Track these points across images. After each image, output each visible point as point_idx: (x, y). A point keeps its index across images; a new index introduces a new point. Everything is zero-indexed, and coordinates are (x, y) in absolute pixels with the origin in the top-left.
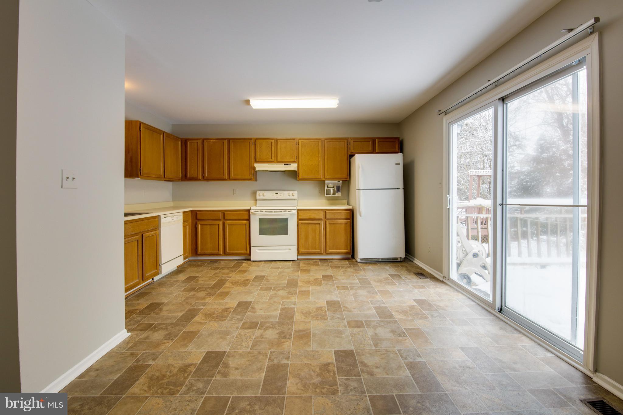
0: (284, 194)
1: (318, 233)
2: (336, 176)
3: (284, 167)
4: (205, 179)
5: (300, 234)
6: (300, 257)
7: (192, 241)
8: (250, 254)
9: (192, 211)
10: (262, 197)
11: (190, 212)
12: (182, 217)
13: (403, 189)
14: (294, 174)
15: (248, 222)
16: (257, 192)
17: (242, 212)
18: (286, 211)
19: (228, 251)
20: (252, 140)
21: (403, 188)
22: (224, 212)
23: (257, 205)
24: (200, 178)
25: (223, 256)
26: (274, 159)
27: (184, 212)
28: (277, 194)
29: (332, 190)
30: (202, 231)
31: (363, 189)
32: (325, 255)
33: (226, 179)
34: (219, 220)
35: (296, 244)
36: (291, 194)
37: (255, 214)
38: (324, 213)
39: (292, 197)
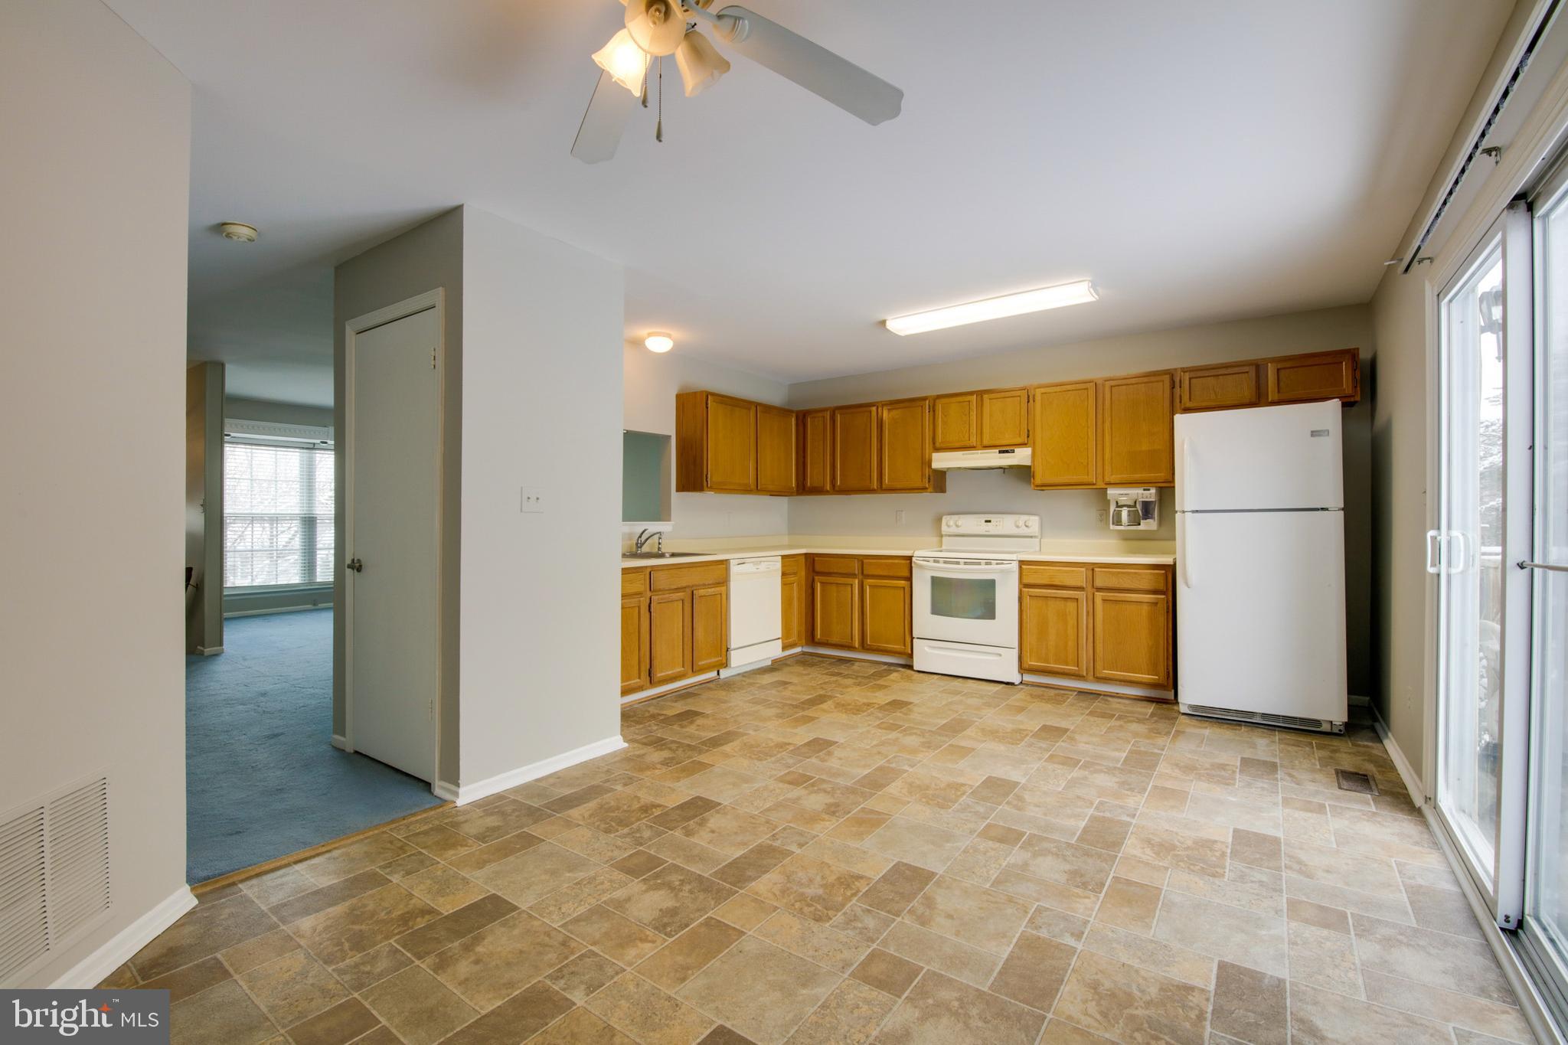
0: (1005, 524)
1: (1072, 622)
2: (1137, 476)
3: (1000, 458)
4: (837, 490)
5: (1025, 621)
6: (1028, 678)
7: (806, 614)
8: (911, 656)
9: (806, 555)
10: (953, 530)
11: (803, 557)
12: (779, 565)
13: (1343, 509)
14: (1023, 473)
15: (909, 582)
16: (944, 517)
17: (896, 561)
18: (990, 564)
19: (869, 643)
20: (927, 402)
21: (1343, 506)
22: (862, 559)
23: (944, 547)
24: (828, 489)
25: (860, 652)
26: (973, 441)
27: (784, 557)
28: (990, 521)
29: (1125, 513)
30: (823, 596)
31: (1193, 512)
32: (1091, 682)
33: (875, 490)
34: (853, 575)
35: (1016, 644)
36: (1021, 523)
37: (921, 567)
38: (1090, 573)
39: (1023, 531)
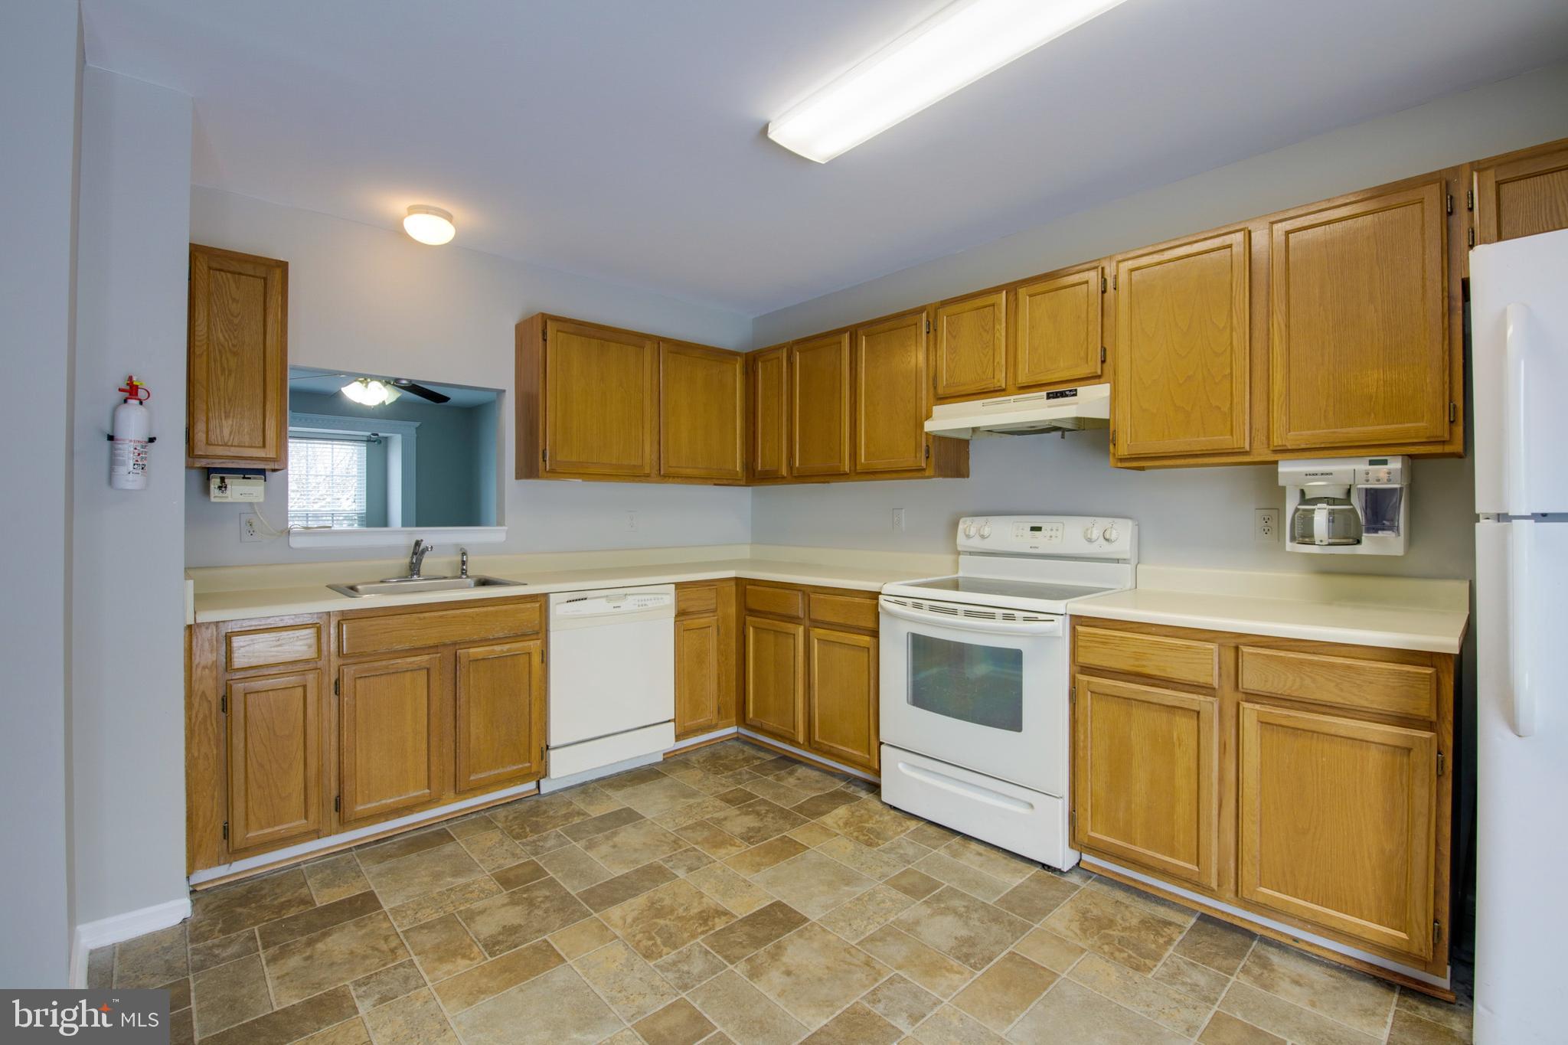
0: (1067, 534)
1: (1184, 760)
2: (1353, 433)
3: (1049, 407)
4: (794, 475)
5: (1080, 744)
6: (1090, 859)
8: (878, 773)
9: (737, 581)
11: (733, 583)
12: (669, 600)
15: (875, 641)
16: (962, 521)
17: (857, 600)
18: (1013, 618)
19: (818, 738)
20: (924, 315)
22: (807, 593)
24: (785, 475)
25: (807, 749)
26: (1002, 379)
27: (679, 586)
28: (1039, 529)
29: (1321, 518)
30: (756, 649)
32: (1230, 901)
33: (844, 474)
34: (794, 619)
35: (1063, 787)
38: (1230, 656)
39: (1100, 548)
